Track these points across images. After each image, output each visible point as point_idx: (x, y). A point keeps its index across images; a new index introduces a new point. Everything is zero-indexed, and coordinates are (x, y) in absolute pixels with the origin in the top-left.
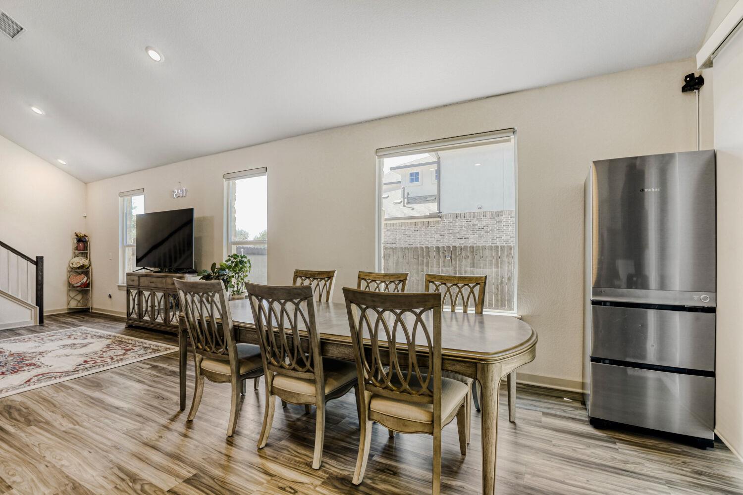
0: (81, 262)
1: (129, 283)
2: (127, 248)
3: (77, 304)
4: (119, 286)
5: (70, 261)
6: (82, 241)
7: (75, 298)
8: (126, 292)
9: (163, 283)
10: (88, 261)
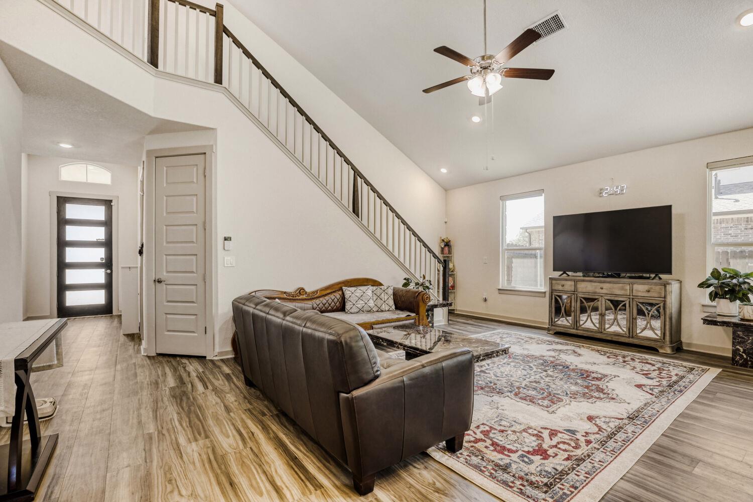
1: (555, 288)
2: (505, 252)
4: (499, 290)
6: (448, 245)
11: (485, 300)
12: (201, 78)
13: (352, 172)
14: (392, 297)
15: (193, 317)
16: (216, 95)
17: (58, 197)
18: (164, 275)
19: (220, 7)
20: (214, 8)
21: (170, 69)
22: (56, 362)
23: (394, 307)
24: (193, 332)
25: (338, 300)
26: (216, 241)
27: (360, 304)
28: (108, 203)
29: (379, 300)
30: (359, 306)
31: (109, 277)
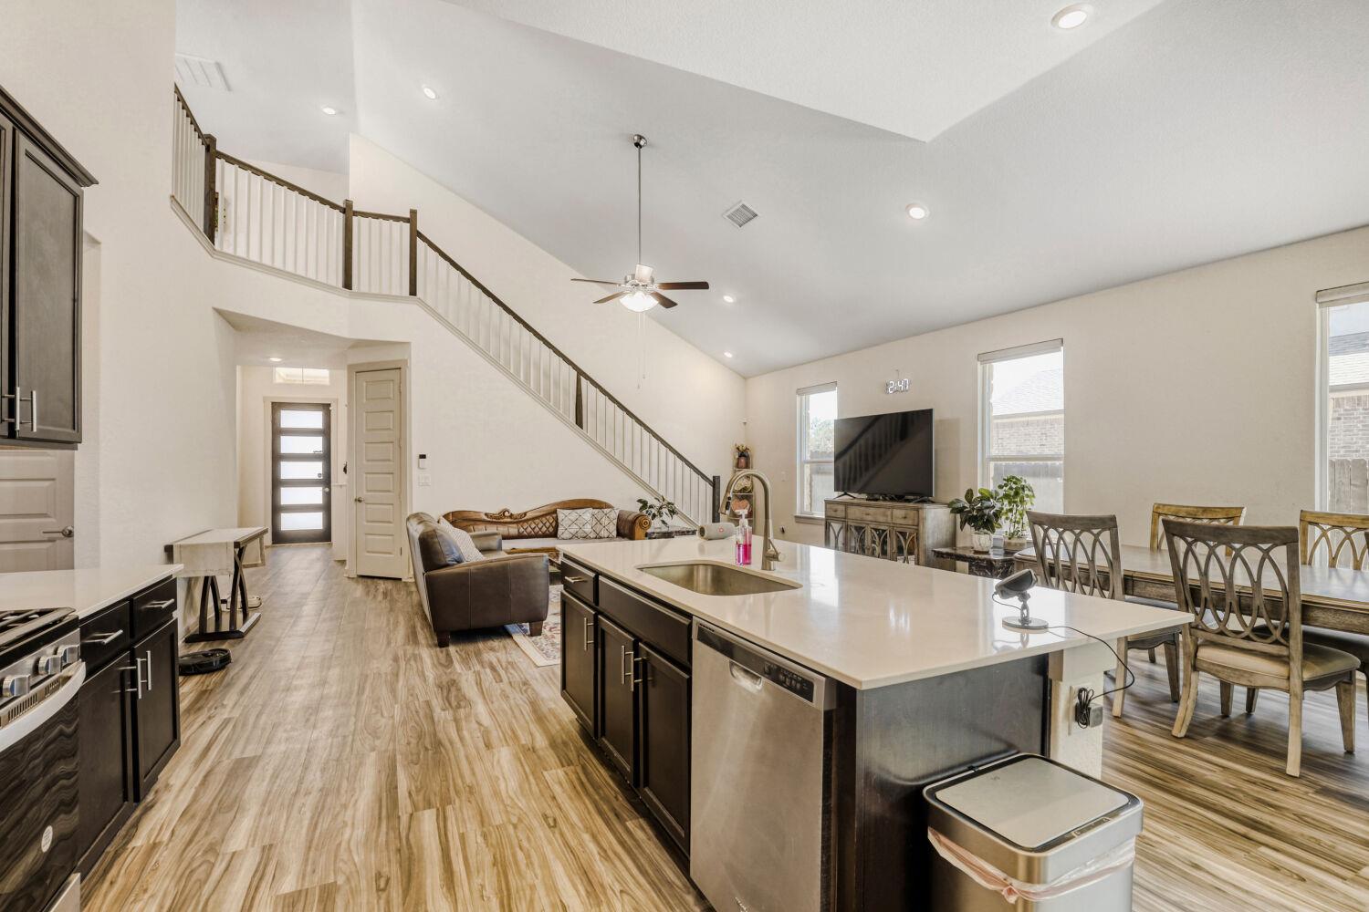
1: (829, 514)
2: (806, 465)
4: (796, 517)
6: (745, 456)
8: (824, 527)
9: (887, 516)
11: (783, 531)
12: (395, 292)
13: (574, 373)
14: (615, 521)
15: (390, 537)
16: (412, 308)
17: (273, 403)
18: (364, 494)
19: (414, 213)
20: (408, 216)
21: (364, 289)
22: (260, 562)
23: (615, 533)
24: (390, 553)
25: (551, 524)
26: (411, 459)
27: (574, 529)
28: (326, 408)
29: (598, 525)
30: (572, 531)
31: (328, 496)
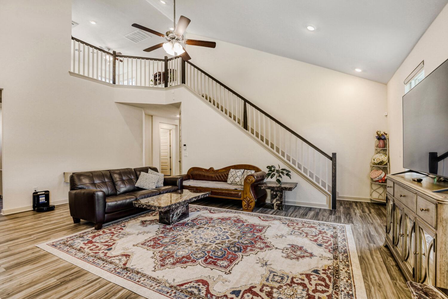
0: (381, 159)
3: (379, 196)
5: (372, 158)
7: (377, 190)
10: (386, 158)
13: (243, 101)
